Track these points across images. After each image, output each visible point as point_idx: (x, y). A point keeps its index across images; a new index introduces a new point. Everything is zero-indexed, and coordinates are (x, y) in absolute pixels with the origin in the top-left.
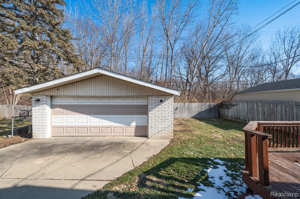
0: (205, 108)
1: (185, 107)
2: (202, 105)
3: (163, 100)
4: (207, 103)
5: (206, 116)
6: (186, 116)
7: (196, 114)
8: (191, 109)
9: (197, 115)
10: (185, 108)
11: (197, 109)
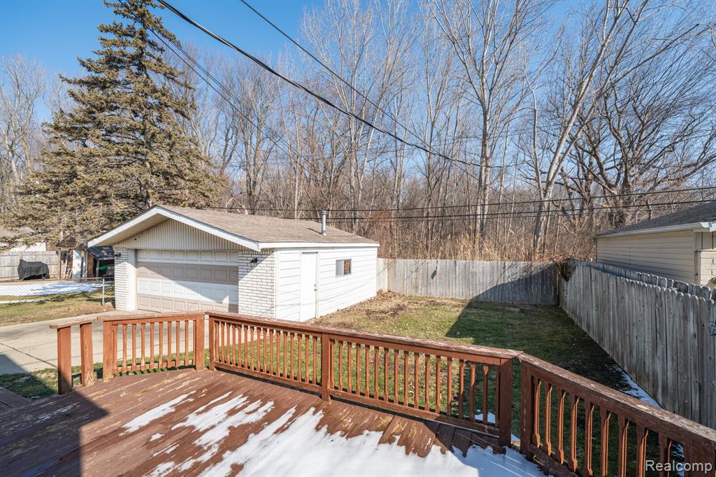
0: (514, 277)
1: (457, 270)
2: (504, 267)
3: (258, 259)
4: (519, 263)
5: (514, 298)
6: (458, 294)
7: (487, 291)
8: (473, 276)
9: (489, 294)
10: (457, 273)
11: (488, 278)
